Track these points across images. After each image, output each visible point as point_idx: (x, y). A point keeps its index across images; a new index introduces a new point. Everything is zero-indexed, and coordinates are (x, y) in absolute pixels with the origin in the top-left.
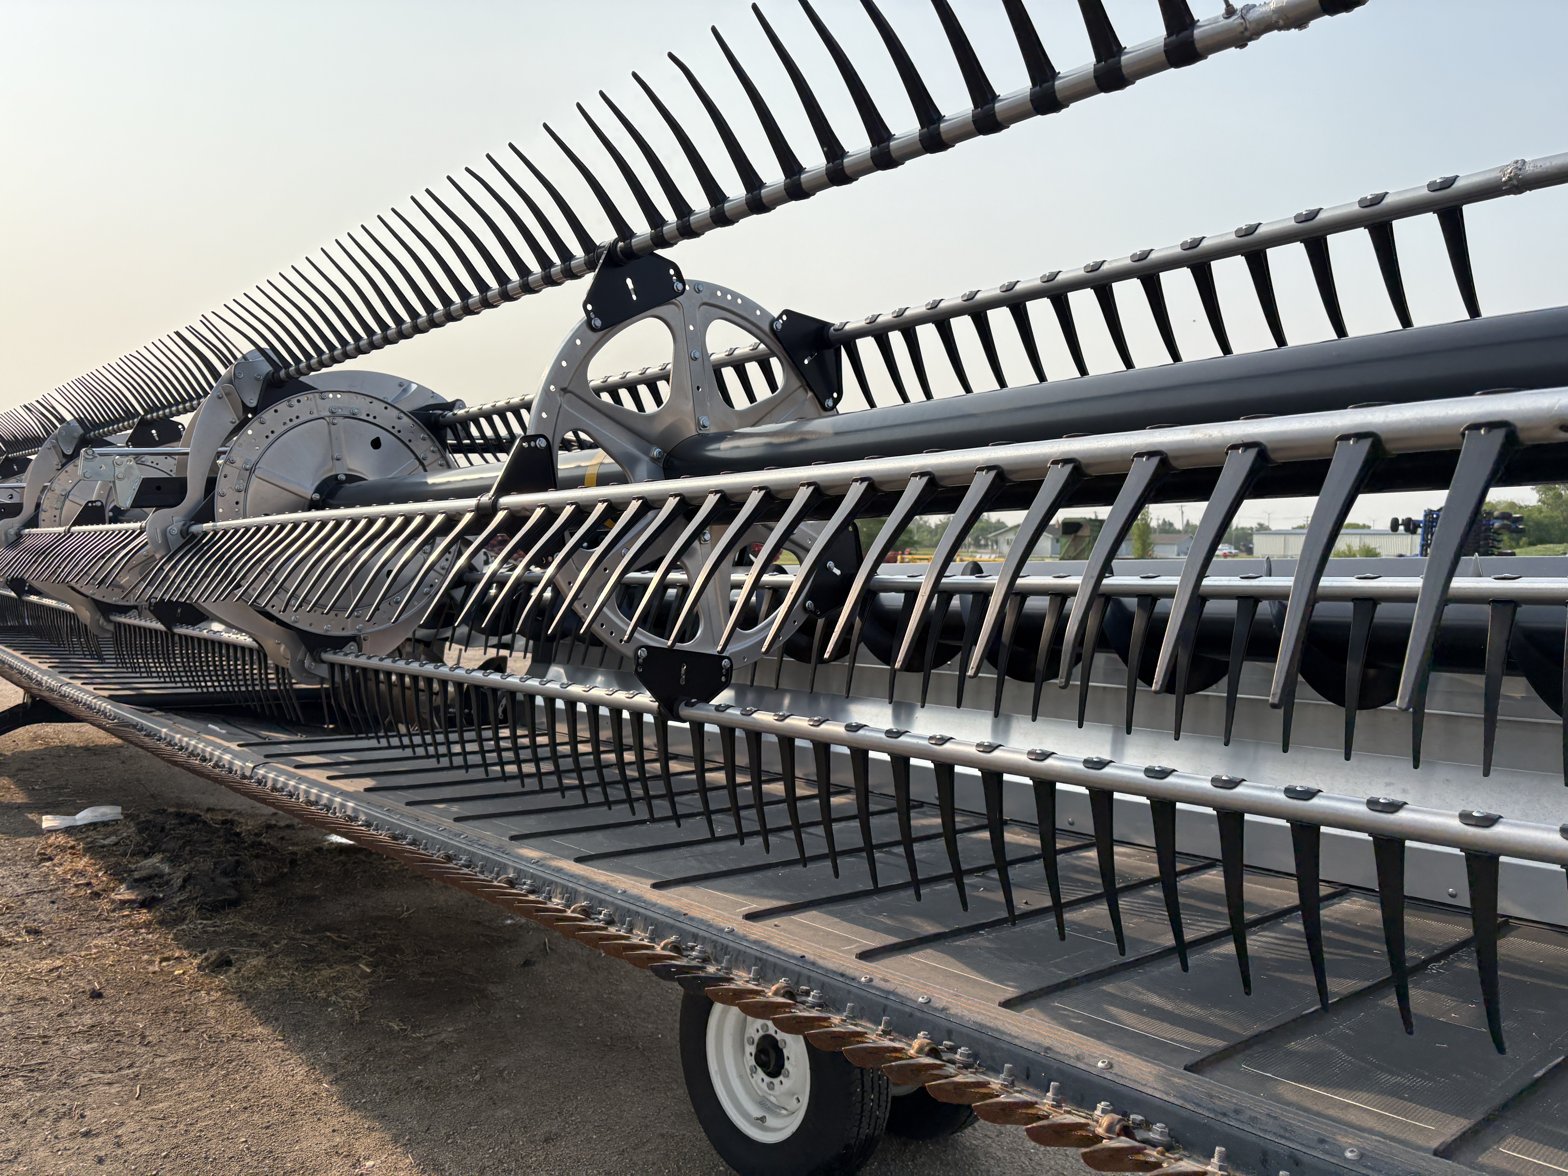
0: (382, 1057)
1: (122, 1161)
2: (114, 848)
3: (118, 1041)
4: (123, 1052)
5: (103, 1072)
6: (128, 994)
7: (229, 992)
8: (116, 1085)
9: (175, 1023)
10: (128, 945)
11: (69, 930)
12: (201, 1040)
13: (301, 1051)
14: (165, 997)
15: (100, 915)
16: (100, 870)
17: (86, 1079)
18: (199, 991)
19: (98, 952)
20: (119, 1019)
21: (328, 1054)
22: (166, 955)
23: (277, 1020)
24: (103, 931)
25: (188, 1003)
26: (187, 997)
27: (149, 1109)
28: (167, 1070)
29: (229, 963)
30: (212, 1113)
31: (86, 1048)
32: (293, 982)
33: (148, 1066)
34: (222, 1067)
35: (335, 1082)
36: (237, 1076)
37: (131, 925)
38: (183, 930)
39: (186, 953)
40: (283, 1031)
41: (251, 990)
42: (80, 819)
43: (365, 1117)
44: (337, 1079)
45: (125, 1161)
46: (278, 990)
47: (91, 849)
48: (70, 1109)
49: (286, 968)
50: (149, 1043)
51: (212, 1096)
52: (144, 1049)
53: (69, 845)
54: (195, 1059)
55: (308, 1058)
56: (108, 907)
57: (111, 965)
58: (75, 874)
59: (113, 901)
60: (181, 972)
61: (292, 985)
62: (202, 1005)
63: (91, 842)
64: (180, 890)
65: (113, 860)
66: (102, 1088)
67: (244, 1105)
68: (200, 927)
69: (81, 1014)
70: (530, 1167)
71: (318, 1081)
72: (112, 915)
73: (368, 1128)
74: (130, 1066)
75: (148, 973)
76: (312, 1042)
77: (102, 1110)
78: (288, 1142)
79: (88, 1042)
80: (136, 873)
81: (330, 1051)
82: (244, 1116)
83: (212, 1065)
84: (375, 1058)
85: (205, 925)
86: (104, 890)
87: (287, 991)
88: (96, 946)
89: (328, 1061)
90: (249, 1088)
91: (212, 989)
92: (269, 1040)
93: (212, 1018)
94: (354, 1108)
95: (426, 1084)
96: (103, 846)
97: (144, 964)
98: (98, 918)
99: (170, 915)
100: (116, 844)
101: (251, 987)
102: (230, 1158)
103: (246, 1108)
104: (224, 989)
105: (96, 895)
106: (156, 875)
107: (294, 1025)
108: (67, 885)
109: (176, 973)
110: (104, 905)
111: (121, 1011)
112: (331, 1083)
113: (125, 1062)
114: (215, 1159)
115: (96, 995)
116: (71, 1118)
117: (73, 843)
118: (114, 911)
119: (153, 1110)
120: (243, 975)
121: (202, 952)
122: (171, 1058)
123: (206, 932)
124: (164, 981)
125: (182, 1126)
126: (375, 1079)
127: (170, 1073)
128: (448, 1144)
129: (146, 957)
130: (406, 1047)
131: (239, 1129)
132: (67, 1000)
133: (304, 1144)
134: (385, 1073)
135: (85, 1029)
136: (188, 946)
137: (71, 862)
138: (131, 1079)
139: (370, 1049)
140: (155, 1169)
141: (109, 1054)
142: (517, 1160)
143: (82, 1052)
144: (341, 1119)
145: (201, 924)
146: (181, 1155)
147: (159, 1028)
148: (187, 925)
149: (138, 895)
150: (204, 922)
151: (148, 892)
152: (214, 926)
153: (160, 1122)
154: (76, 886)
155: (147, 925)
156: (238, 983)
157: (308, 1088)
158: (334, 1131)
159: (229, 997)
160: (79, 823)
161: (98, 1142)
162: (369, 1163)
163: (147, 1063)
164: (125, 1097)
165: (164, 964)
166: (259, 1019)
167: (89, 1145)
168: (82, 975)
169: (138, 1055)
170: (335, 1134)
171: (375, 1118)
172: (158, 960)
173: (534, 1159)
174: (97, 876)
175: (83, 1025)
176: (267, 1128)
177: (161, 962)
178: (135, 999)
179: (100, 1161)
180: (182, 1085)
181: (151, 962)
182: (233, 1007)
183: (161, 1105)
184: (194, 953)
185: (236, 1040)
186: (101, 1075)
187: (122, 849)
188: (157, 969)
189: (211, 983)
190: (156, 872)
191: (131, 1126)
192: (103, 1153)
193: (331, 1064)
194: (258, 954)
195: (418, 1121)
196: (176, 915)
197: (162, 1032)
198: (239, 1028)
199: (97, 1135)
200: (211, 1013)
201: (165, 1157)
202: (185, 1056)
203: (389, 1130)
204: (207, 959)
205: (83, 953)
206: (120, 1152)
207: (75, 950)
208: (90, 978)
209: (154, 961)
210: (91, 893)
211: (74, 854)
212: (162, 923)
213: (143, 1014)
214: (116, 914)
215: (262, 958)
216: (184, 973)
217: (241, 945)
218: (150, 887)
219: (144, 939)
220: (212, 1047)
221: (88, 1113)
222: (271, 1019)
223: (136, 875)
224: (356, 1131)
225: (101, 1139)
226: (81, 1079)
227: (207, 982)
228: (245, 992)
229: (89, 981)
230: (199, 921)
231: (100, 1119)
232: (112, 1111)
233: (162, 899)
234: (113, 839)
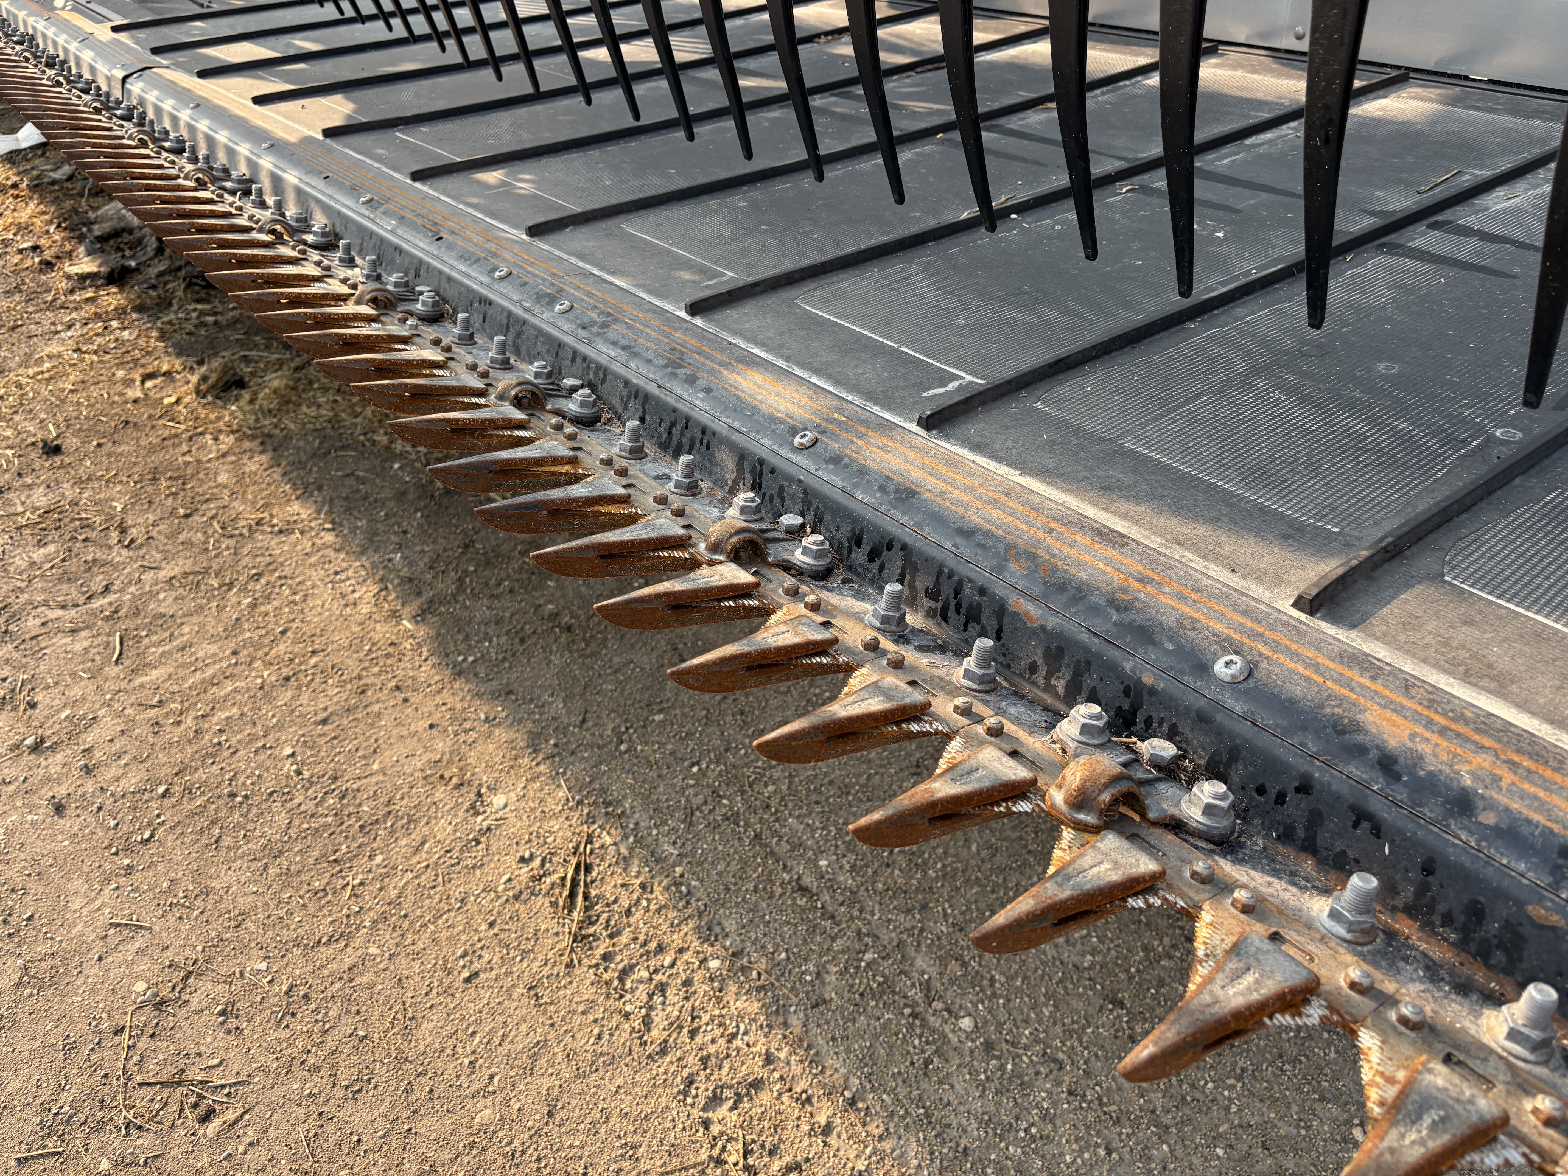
0: (488, 563)
1: (95, 808)
2: (69, 185)
3: (86, 540)
4: (94, 561)
5: (63, 607)
6: (99, 445)
7: (245, 436)
8: (84, 634)
9: (170, 501)
10: (95, 352)
11: (13, 329)
12: (210, 532)
13: (362, 553)
14: (152, 449)
15: (55, 300)
16: (51, 222)
17: (38, 621)
18: (201, 434)
19: (54, 367)
20: (86, 495)
21: (404, 558)
22: (150, 370)
23: (320, 488)
24: (59, 328)
25: (188, 458)
26: (185, 448)
27: (136, 683)
28: (161, 596)
29: (241, 384)
30: (236, 690)
31: (38, 555)
32: (336, 415)
33: (132, 589)
34: (243, 590)
35: (420, 617)
36: (269, 607)
37: (98, 316)
38: (170, 323)
39: (178, 364)
40: (330, 512)
41: (277, 432)
42: (24, 139)
43: (479, 695)
44: (423, 611)
45: (100, 809)
46: (316, 430)
47: (38, 187)
48: (13, 690)
49: (325, 390)
50: (132, 541)
51: (235, 653)
52: (124, 552)
53: (9, 183)
54: (206, 571)
55: (374, 566)
56: (63, 285)
57: (72, 391)
58: (19, 230)
59: (68, 277)
60: (173, 399)
61: (336, 421)
62: (209, 461)
63: (38, 177)
64: (156, 255)
65: (68, 204)
66: (64, 640)
67: (286, 672)
68: (194, 315)
69: (30, 487)
70: (768, 807)
71: (394, 615)
72: (71, 298)
73: (487, 719)
74: (107, 590)
75: (126, 402)
76: (376, 534)
77: (61, 688)
78: (361, 753)
79: (41, 544)
80: (96, 227)
81: (407, 552)
82: (285, 696)
83: (231, 585)
84: (478, 565)
85: (202, 313)
86: (58, 257)
87: (329, 431)
88: (50, 357)
89: (405, 572)
90: (289, 634)
91: (220, 431)
92: (312, 529)
93: (226, 487)
94: (459, 673)
95: (566, 619)
96: (54, 182)
97: (119, 387)
98: (51, 306)
99: (151, 297)
100: (70, 178)
101: (276, 426)
102: (271, 794)
103: (287, 679)
104: (238, 431)
105: (48, 265)
106: (123, 230)
107: (347, 498)
108: (8, 250)
109: (166, 401)
110: (57, 281)
111: (89, 479)
112: (414, 618)
113: (98, 582)
114: (246, 797)
115: (53, 450)
116: (14, 709)
117: (15, 179)
118: (72, 291)
119: (142, 686)
120: (261, 406)
121: (201, 363)
122: (163, 574)
123: (204, 324)
124: (150, 417)
125: (189, 721)
126: (482, 610)
127: (166, 603)
128: (621, 753)
129: (120, 373)
130: (522, 542)
131: (280, 726)
132: (8, 462)
133: (389, 756)
134: (497, 597)
135: (35, 517)
136: (181, 351)
137: (14, 210)
138: (107, 619)
139: (466, 546)
140: (149, 824)
141: (73, 566)
142: (743, 792)
143: (32, 564)
144: (438, 700)
145: (195, 310)
146: (188, 790)
147: (146, 511)
148: (176, 312)
149: (100, 266)
150: (199, 306)
151: (115, 259)
152: (215, 314)
153: (152, 713)
154: (20, 251)
155: (120, 313)
156: (257, 420)
157: (382, 631)
158: (431, 726)
159: (247, 444)
160: (24, 145)
161: (55, 762)
162: (498, 800)
163: (130, 583)
164: (98, 658)
165: (149, 384)
166: (295, 488)
167: (41, 771)
168: (31, 411)
169: (116, 567)
170: (434, 732)
171: (495, 695)
172: (138, 378)
173: (771, 788)
174: (47, 232)
175: (35, 509)
176: (324, 722)
177: (143, 382)
178: (109, 455)
179: (59, 809)
180: (186, 629)
181: (128, 382)
182: (257, 463)
183: (155, 674)
184: (188, 364)
185: (263, 532)
186: (60, 612)
187: (79, 185)
188: (139, 394)
189: (219, 419)
190: (122, 224)
191: (108, 726)
192: (61, 791)
193: (410, 580)
194: (281, 363)
195: (564, 701)
196: (159, 296)
197: (151, 518)
198: (266, 506)
199: (53, 748)
200: (223, 478)
201: (163, 796)
202: (188, 566)
203: (520, 722)
204: (204, 379)
205: (31, 372)
206: (90, 786)
207: (20, 365)
208: (43, 416)
209: (133, 381)
210: (41, 262)
211: (17, 197)
212: (140, 309)
213: (121, 482)
214: (76, 297)
215: (286, 371)
216: (178, 402)
217: (256, 346)
218: (118, 249)
219: (117, 340)
220: (228, 548)
221: (39, 697)
222: (311, 488)
223: (97, 230)
224: (467, 725)
225: (59, 757)
226: (31, 622)
227: (212, 416)
228: (270, 436)
229: (42, 421)
230: (191, 307)
231: (58, 711)
232: (76, 692)
233: (137, 270)
234: (67, 169)
